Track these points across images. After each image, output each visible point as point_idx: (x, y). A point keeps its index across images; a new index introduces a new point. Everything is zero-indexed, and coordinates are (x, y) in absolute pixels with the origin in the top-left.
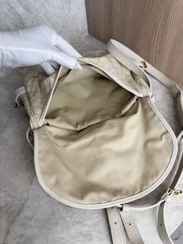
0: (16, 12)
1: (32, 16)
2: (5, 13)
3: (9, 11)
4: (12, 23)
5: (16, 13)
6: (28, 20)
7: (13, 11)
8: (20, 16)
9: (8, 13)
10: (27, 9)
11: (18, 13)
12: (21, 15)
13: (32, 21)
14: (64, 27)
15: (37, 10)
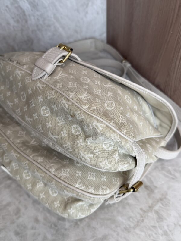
0: (19, 6)
1: (39, 13)
2: (7, 6)
3: (12, 4)
4: (13, 18)
5: (19, 8)
6: (32, 18)
7: (16, 5)
8: (24, 12)
9: (10, 6)
10: (34, 6)
11: (21, 8)
12: (26, 11)
13: (38, 19)
14: (76, 32)
15: (45, 8)
